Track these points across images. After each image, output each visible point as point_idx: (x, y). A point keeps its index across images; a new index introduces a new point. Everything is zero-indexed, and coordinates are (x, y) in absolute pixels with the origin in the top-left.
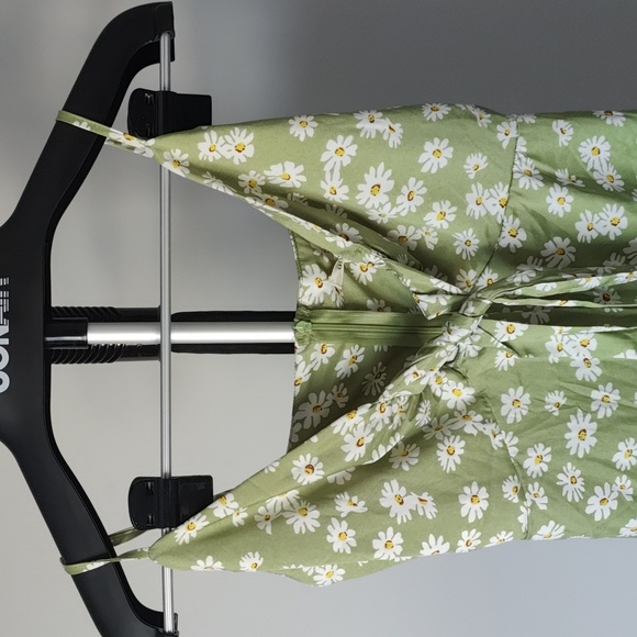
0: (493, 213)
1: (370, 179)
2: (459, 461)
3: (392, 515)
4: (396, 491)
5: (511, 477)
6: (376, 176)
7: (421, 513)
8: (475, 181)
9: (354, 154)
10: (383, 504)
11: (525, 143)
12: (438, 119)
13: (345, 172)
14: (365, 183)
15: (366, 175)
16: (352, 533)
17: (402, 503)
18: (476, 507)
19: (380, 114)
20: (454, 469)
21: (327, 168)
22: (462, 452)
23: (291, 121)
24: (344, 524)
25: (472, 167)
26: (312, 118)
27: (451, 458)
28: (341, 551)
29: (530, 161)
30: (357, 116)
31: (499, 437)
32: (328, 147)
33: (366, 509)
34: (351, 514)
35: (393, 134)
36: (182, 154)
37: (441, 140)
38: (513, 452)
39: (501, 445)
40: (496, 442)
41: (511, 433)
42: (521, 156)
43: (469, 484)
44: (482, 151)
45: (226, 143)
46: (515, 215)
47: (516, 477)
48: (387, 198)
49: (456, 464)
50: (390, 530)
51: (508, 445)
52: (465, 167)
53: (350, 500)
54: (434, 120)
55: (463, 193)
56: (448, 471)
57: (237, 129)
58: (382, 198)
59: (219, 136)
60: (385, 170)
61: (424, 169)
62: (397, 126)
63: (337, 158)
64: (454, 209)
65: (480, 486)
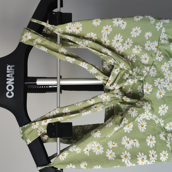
0: (153, 50)
1: (116, 38)
2: (145, 129)
3: (126, 147)
4: (126, 139)
5: (162, 132)
6: (118, 38)
7: (135, 146)
8: (148, 40)
9: (111, 31)
10: (122, 144)
11: (165, 29)
12: (138, 21)
13: (108, 36)
14: (115, 39)
15: (115, 37)
16: (114, 153)
17: (128, 143)
18: (152, 142)
19: (121, 19)
20: (144, 131)
21: (103, 35)
22: (146, 125)
23: (93, 20)
24: (111, 150)
25: (147, 36)
26: (100, 19)
27: (143, 128)
28: (111, 159)
29: (165, 35)
30: (113, 19)
31: (158, 120)
32: (104, 28)
33: (117, 146)
34: (113, 147)
35: (123, 25)
36: (61, 30)
37: (138, 27)
38: (162, 125)
39: (158, 123)
40: (157, 122)
41: (161, 119)
42: (163, 33)
43: (149, 135)
44: (150, 31)
45: (74, 26)
46: (160, 51)
47: (164, 132)
48: (121, 44)
49: (144, 130)
50: (126, 152)
51: (161, 122)
52: (145, 36)
53: (112, 143)
54: (137, 21)
55: (144, 43)
56: (142, 132)
57: (77, 22)
58: (119, 44)
59: (72, 24)
60: (121, 36)
61: (132, 36)
62: (125, 23)
63: (106, 32)
64: (142, 48)
65: (152, 136)
